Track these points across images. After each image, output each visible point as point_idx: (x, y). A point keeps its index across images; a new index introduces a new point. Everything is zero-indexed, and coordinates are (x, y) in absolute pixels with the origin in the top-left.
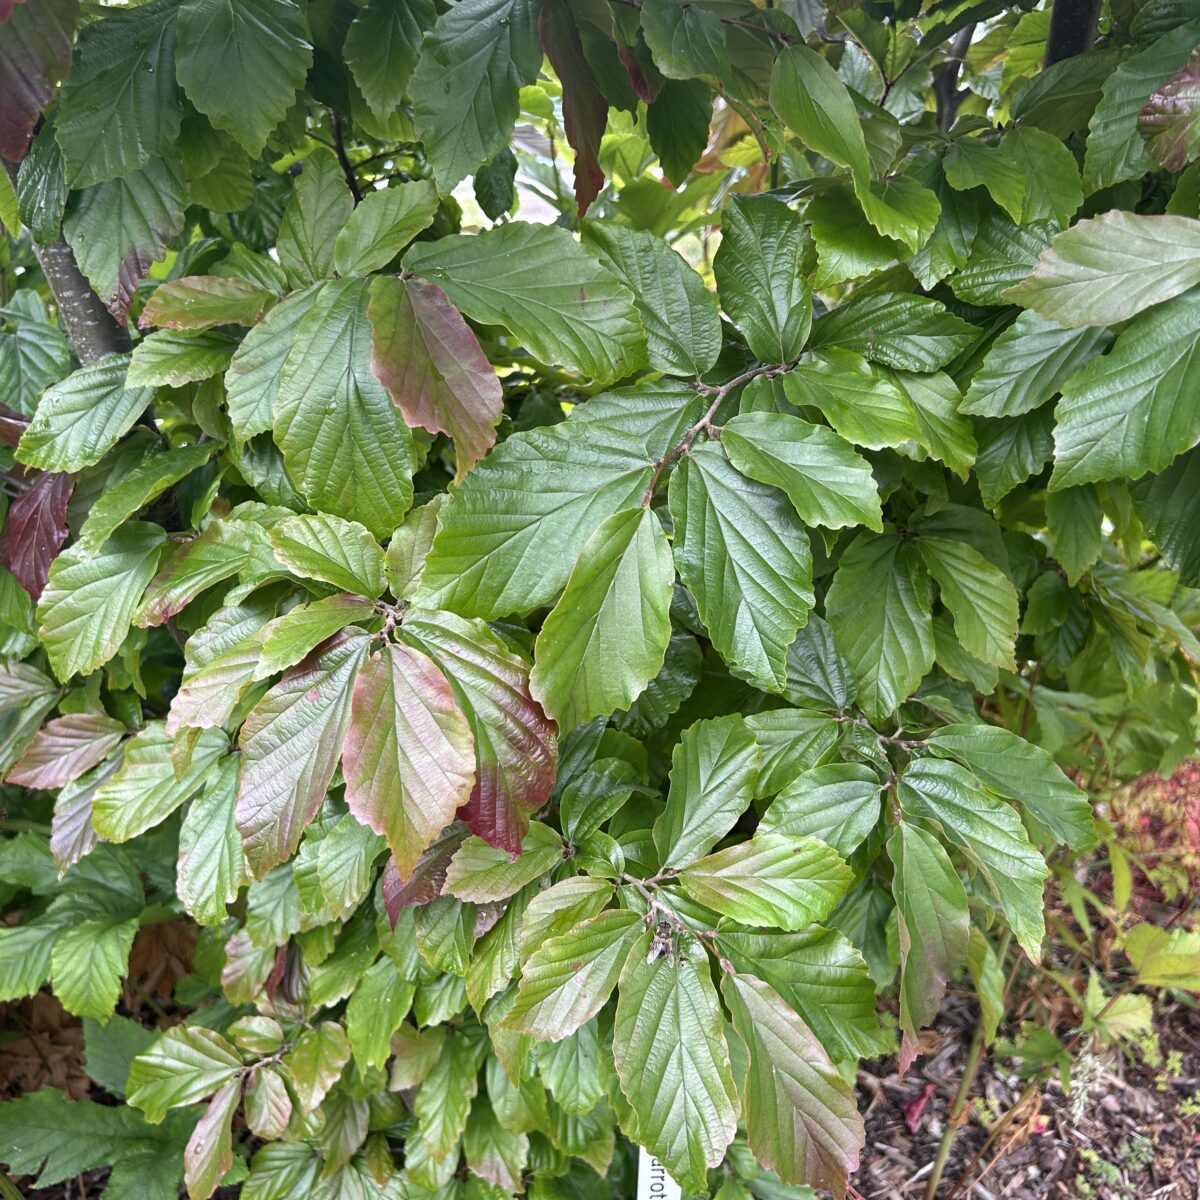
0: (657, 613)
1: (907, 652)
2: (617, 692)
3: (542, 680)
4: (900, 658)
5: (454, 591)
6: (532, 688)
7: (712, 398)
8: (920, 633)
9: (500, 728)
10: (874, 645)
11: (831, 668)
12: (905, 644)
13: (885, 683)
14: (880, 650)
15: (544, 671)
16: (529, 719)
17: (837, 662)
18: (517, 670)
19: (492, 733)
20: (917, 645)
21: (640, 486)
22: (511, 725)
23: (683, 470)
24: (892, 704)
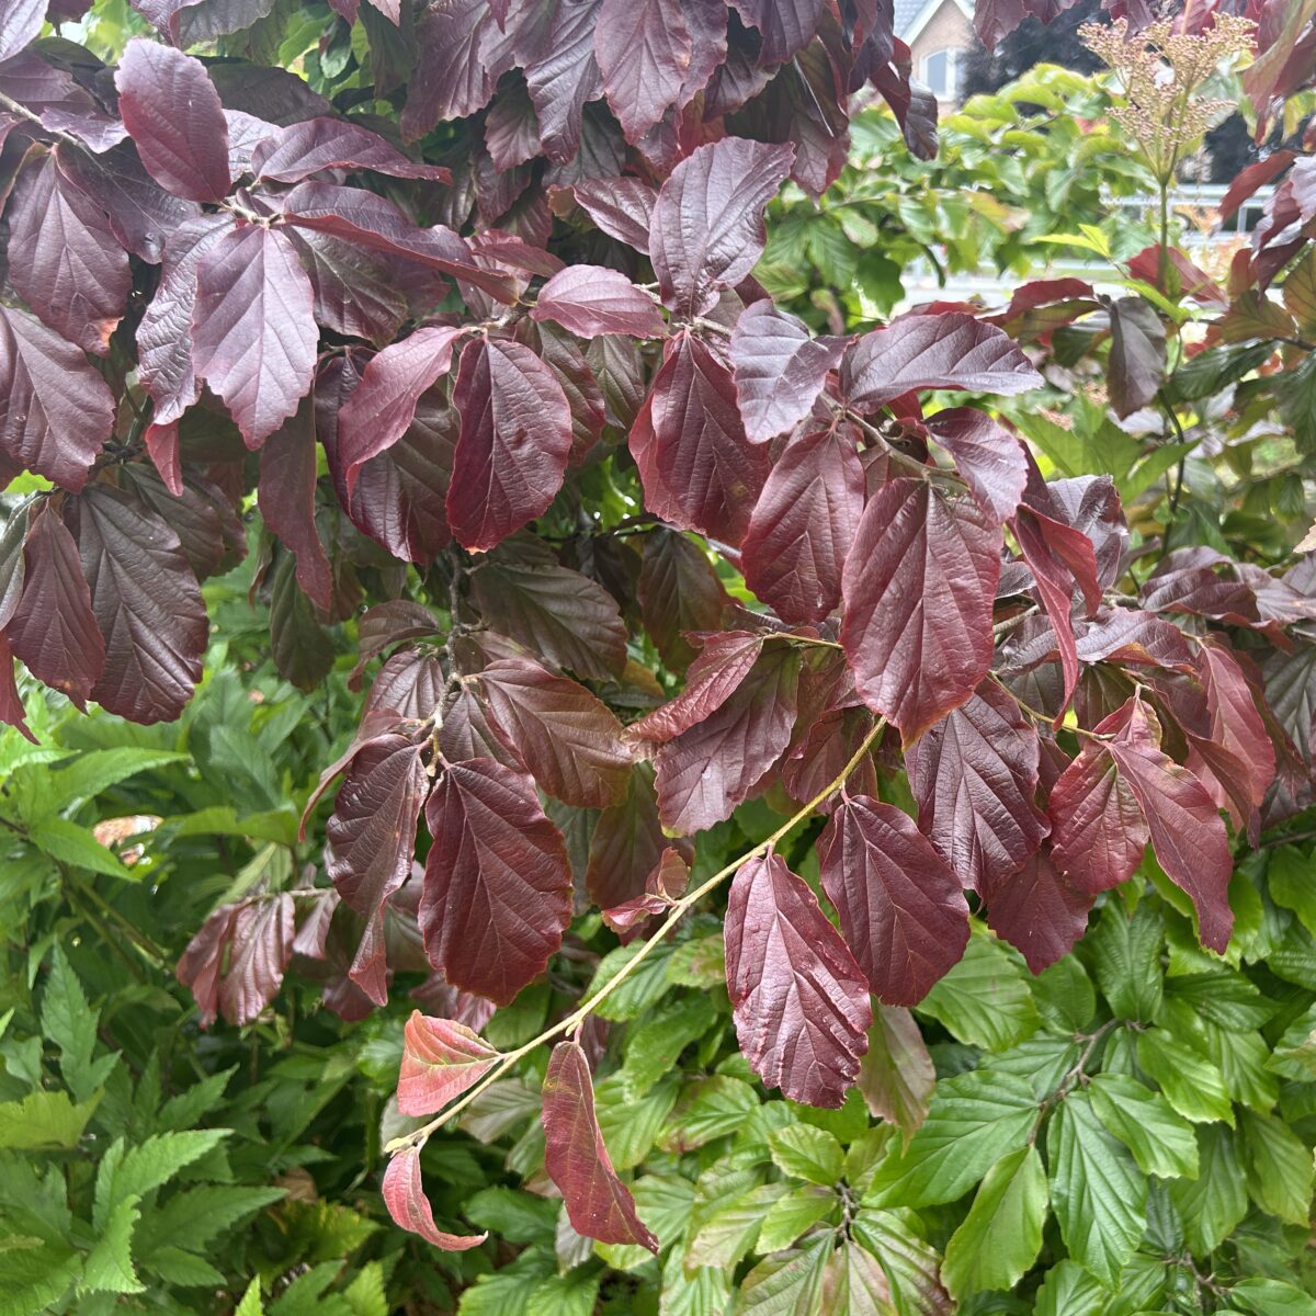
0: (1033, 1228)
1: (1226, 1203)
2: (1000, 1275)
3: (949, 1270)
4: (1221, 1210)
5: (891, 1193)
6: (942, 1276)
7: (1084, 1045)
8: (1237, 1188)
9: (918, 1305)
10: (1201, 1196)
11: (1166, 1217)
12: (1225, 1196)
13: (1207, 1228)
14: (1204, 1201)
15: (951, 1265)
16: (937, 1295)
17: (1170, 1211)
18: (932, 1259)
19: (913, 1308)
20: (1233, 1199)
21: (1028, 1124)
22: (925, 1302)
23: (1060, 1116)
24: (1211, 1244)
